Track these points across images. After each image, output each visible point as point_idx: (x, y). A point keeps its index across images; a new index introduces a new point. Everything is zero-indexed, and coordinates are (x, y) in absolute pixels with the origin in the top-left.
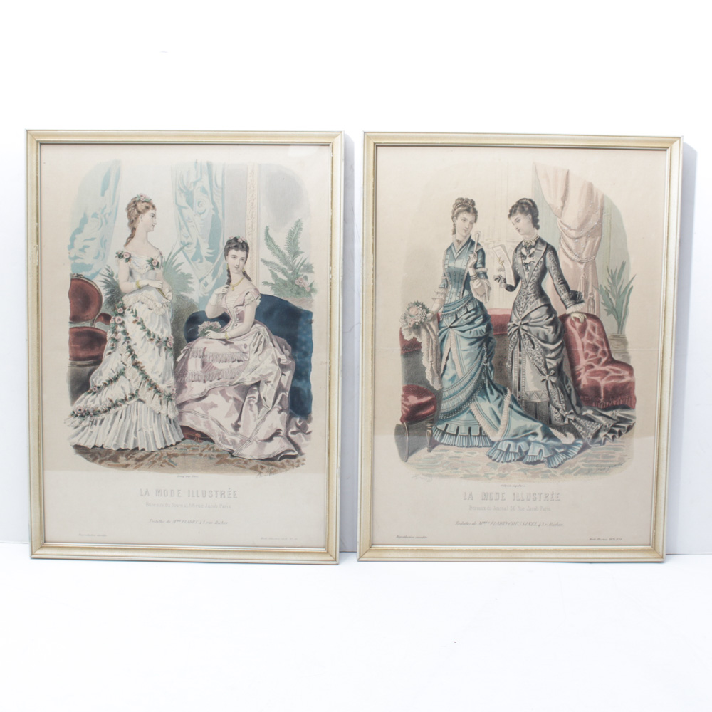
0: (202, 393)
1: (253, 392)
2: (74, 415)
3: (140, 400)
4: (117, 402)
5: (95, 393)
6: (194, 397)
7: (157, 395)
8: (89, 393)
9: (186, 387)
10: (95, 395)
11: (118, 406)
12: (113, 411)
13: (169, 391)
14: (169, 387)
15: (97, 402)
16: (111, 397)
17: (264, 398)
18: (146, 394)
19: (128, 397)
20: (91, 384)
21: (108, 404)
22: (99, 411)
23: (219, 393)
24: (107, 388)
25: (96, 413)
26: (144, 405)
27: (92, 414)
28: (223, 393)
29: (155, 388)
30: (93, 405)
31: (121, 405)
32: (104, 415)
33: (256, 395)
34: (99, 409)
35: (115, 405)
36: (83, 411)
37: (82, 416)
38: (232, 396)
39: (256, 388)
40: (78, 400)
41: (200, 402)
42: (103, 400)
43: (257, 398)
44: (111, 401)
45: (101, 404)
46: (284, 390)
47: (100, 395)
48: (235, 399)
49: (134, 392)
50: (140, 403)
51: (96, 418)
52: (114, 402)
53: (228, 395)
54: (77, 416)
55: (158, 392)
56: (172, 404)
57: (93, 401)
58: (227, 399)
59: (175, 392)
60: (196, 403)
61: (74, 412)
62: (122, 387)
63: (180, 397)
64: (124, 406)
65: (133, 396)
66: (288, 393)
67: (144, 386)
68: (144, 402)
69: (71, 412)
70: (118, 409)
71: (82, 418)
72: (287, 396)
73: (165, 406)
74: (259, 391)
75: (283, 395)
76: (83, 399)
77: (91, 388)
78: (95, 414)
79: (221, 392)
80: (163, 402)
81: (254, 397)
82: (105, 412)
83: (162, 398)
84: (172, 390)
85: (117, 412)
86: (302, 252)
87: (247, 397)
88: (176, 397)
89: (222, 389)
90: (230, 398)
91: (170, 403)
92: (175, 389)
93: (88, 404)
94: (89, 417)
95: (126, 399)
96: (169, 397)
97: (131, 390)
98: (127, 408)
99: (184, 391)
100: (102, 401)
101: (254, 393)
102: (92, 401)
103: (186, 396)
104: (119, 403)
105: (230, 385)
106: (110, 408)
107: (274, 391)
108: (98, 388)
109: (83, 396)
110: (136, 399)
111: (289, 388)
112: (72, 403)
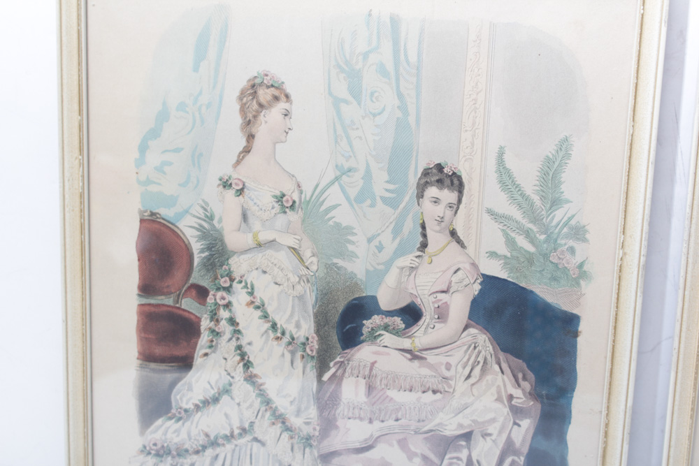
0: (366, 440)
1: (458, 448)
2: (145, 451)
3: (256, 439)
4: (216, 438)
5: (180, 419)
6: (351, 446)
7: (286, 435)
8: (170, 419)
9: (337, 427)
10: (181, 422)
11: (218, 445)
12: (210, 452)
13: (307, 430)
14: (307, 423)
15: (184, 435)
16: (206, 430)
17: (478, 462)
18: (268, 431)
19: (237, 432)
20: (174, 404)
21: (202, 440)
22: (187, 451)
23: (395, 443)
24: (199, 413)
25: (182, 452)
26: (262, 449)
27: (174, 453)
28: (403, 444)
29: (283, 423)
30: (176, 440)
31: (223, 445)
32: (195, 457)
33: (464, 454)
34: (186, 446)
35: (214, 444)
36: (159, 446)
37: (158, 455)
38: (418, 451)
39: (463, 443)
40: (153, 427)
41: (361, 455)
42: (194, 432)
43: (465, 460)
44: (207, 435)
45: (190, 438)
46: (516, 453)
47: (188, 424)
48: (425, 458)
49: (247, 426)
50: (256, 445)
51: (181, 460)
52: (212, 438)
53: (413, 449)
54: (149, 453)
55: (288, 429)
56: (311, 453)
57: (177, 431)
58: (411, 456)
59: (317, 434)
60: (354, 456)
61: (145, 447)
62: (226, 415)
63: (326, 443)
64: (229, 447)
65: (244, 431)
66: (522, 459)
67: (263, 416)
68: (263, 444)
69: (140, 446)
70: (218, 450)
71: (159, 459)
72: (522, 463)
73: (299, 455)
74: (469, 449)
75: (513, 461)
76: (161, 426)
77: (173, 411)
78: (179, 455)
79: (399, 442)
80: (296, 447)
81: (459, 459)
82: (197, 452)
83: (295, 441)
84: (313, 429)
85: (217, 456)
86: (568, 201)
87: (447, 457)
88: (320, 442)
89: (401, 436)
90: (416, 454)
91: (307, 450)
92: (318, 428)
93: (169, 435)
94: (169, 458)
95: (232, 436)
96: (307, 441)
97: (241, 421)
98: (234, 450)
99: (333, 433)
100: (192, 434)
101: (461, 451)
102: (175, 432)
103: (336, 441)
104: (220, 441)
105: (416, 433)
106: (204, 448)
107: (498, 452)
108: (186, 411)
109: (160, 421)
110: (248, 438)
111: (525, 450)
112: (142, 433)
